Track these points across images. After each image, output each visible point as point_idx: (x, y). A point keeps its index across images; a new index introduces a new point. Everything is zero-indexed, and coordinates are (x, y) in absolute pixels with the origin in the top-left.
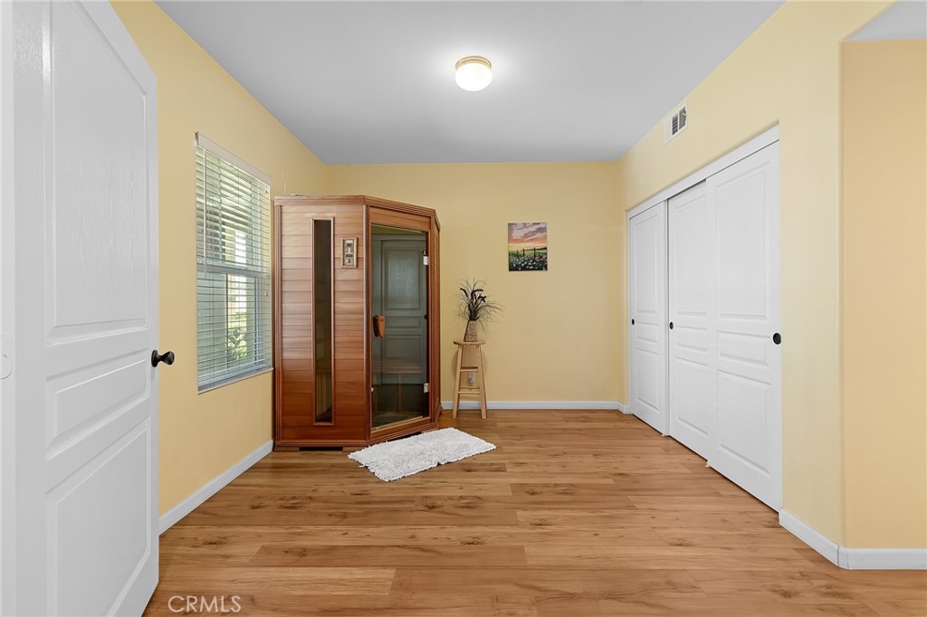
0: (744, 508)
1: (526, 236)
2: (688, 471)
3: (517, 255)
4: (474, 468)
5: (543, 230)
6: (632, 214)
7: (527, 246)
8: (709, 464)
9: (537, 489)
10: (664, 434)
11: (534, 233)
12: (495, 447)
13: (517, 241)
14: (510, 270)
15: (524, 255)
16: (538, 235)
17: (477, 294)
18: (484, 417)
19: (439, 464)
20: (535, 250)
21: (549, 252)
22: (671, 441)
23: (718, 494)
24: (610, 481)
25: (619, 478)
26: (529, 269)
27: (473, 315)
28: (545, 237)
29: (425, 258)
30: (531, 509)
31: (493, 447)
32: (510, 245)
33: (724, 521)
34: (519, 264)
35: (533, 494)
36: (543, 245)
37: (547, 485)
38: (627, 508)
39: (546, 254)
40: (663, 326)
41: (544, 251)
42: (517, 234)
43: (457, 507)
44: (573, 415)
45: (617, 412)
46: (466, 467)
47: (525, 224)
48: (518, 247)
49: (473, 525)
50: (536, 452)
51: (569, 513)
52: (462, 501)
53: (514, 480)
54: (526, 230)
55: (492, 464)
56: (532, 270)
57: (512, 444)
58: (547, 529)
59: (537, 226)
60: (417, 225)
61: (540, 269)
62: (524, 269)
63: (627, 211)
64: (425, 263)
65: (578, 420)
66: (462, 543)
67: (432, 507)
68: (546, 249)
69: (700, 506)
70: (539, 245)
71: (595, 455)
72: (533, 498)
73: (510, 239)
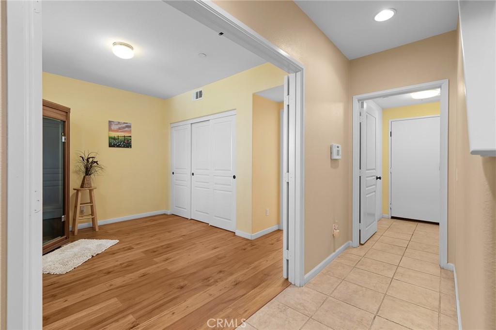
0: (225, 234)
1: (119, 129)
2: (204, 228)
3: (114, 139)
4: (115, 252)
5: (129, 127)
6: (172, 125)
7: (120, 134)
8: (210, 224)
9: (155, 250)
10: (189, 218)
11: (124, 128)
12: (119, 241)
13: (114, 131)
14: (110, 146)
15: (118, 139)
16: (127, 129)
17: (91, 160)
18: (97, 230)
19: (93, 256)
20: (125, 137)
21: (132, 138)
22: (192, 221)
23: (217, 232)
24: (181, 239)
25: (183, 237)
26: (121, 147)
27: (88, 171)
28: (131, 131)
29: (63, 137)
30: (159, 257)
31: (118, 241)
32: (110, 133)
33: (222, 239)
34: (114, 143)
35: (155, 252)
36: (129, 135)
37: (158, 247)
38: (193, 244)
39: (131, 139)
40: (189, 174)
41: (130, 138)
42: (114, 127)
43: (123, 268)
44: (146, 219)
45: (165, 214)
46: (109, 253)
47: (119, 122)
48: (114, 134)
49: (138, 271)
50: (142, 238)
51: (175, 253)
52: (123, 265)
53: (141, 250)
54: (120, 126)
55: (123, 248)
56: (123, 147)
57: (126, 238)
58: (170, 260)
59: (126, 124)
60: (60, 116)
61: (127, 147)
62: (118, 146)
63: (171, 124)
64: (63, 141)
65: (150, 221)
66: (139, 277)
67: (109, 273)
68: (131, 137)
69: (215, 237)
70: (127, 134)
71: (169, 232)
72: (155, 253)
73: (110, 129)
